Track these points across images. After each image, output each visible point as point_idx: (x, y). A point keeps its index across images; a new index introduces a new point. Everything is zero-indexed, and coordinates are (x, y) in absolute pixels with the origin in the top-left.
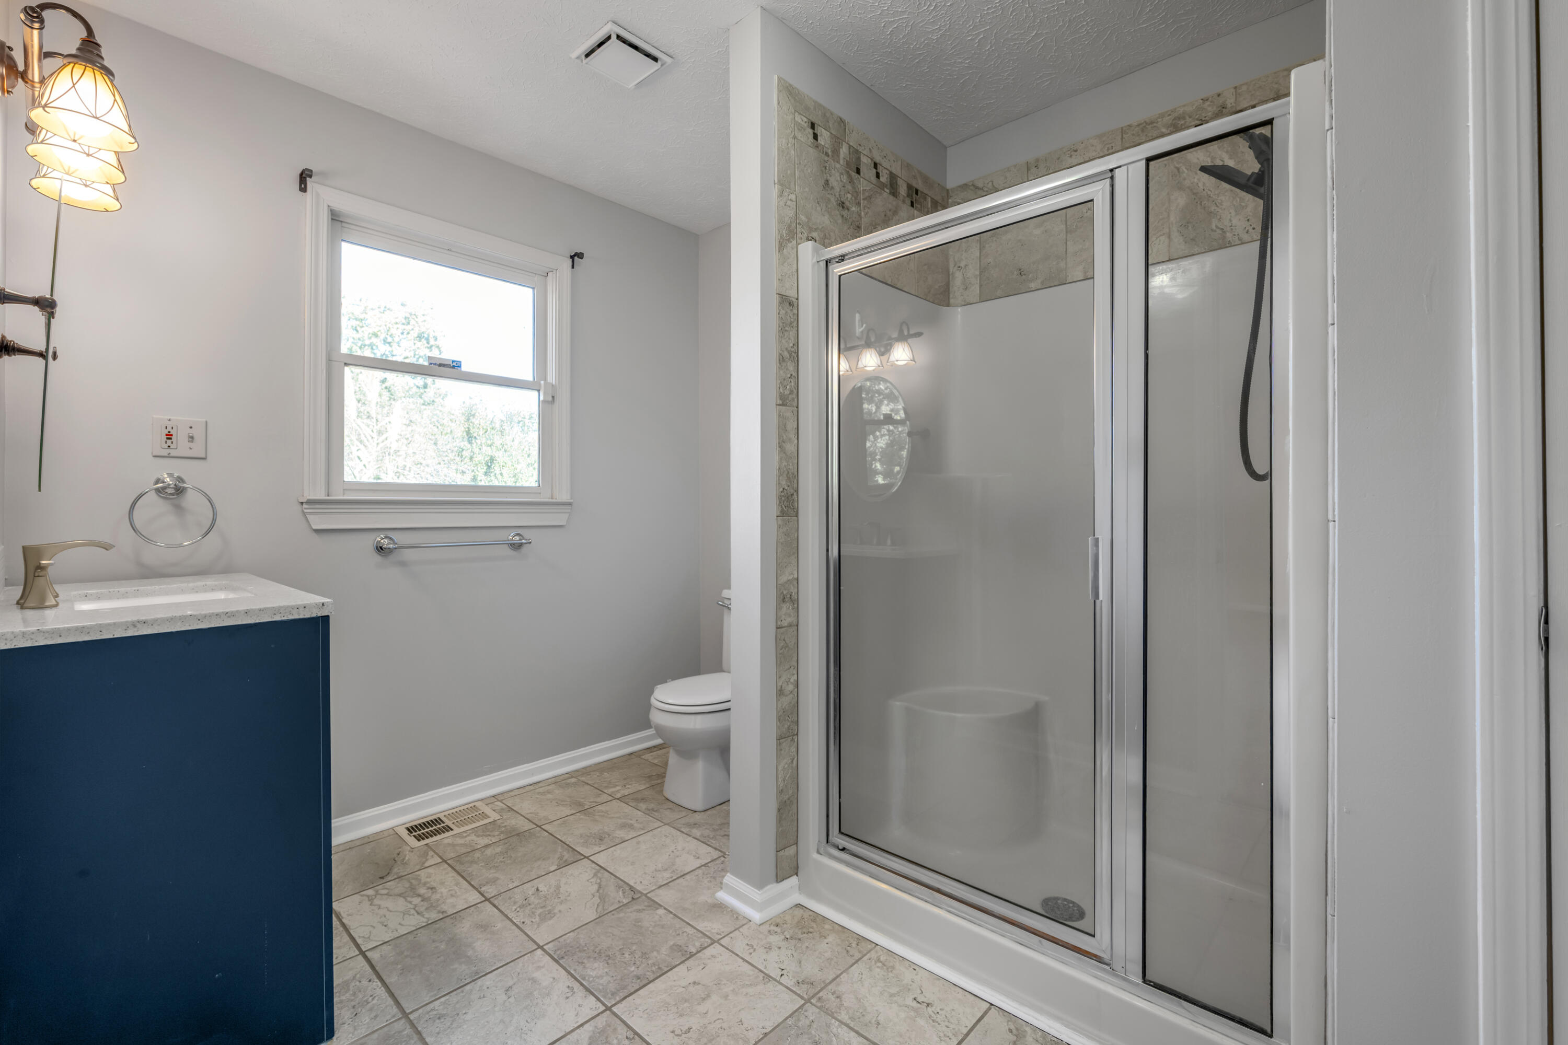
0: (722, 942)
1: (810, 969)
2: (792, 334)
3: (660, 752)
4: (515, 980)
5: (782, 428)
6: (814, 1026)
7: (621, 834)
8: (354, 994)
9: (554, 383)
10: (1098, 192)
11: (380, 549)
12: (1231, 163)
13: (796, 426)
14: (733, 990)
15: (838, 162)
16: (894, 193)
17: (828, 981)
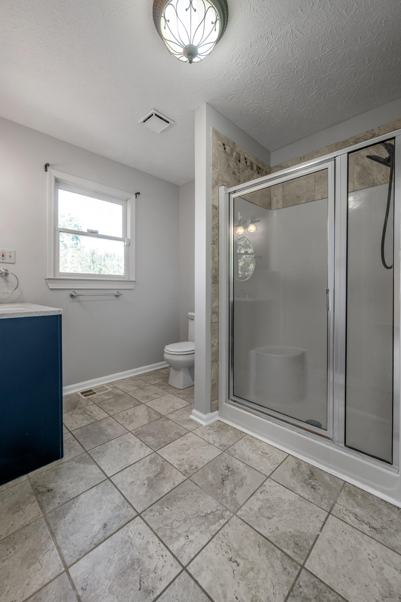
0: (193, 432)
1: (224, 441)
2: (217, 219)
3: (166, 370)
4: (122, 442)
5: (213, 252)
6: (227, 459)
7: (154, 396)
8: (69, 444)
9: (130, 239)
10: (330, 165)
11: (72, 296)
12: (377, 155)
13: (218, 252)
14: (198, 447)
15: (233, 158)
16: (252, 169)
17: (231, 445)
